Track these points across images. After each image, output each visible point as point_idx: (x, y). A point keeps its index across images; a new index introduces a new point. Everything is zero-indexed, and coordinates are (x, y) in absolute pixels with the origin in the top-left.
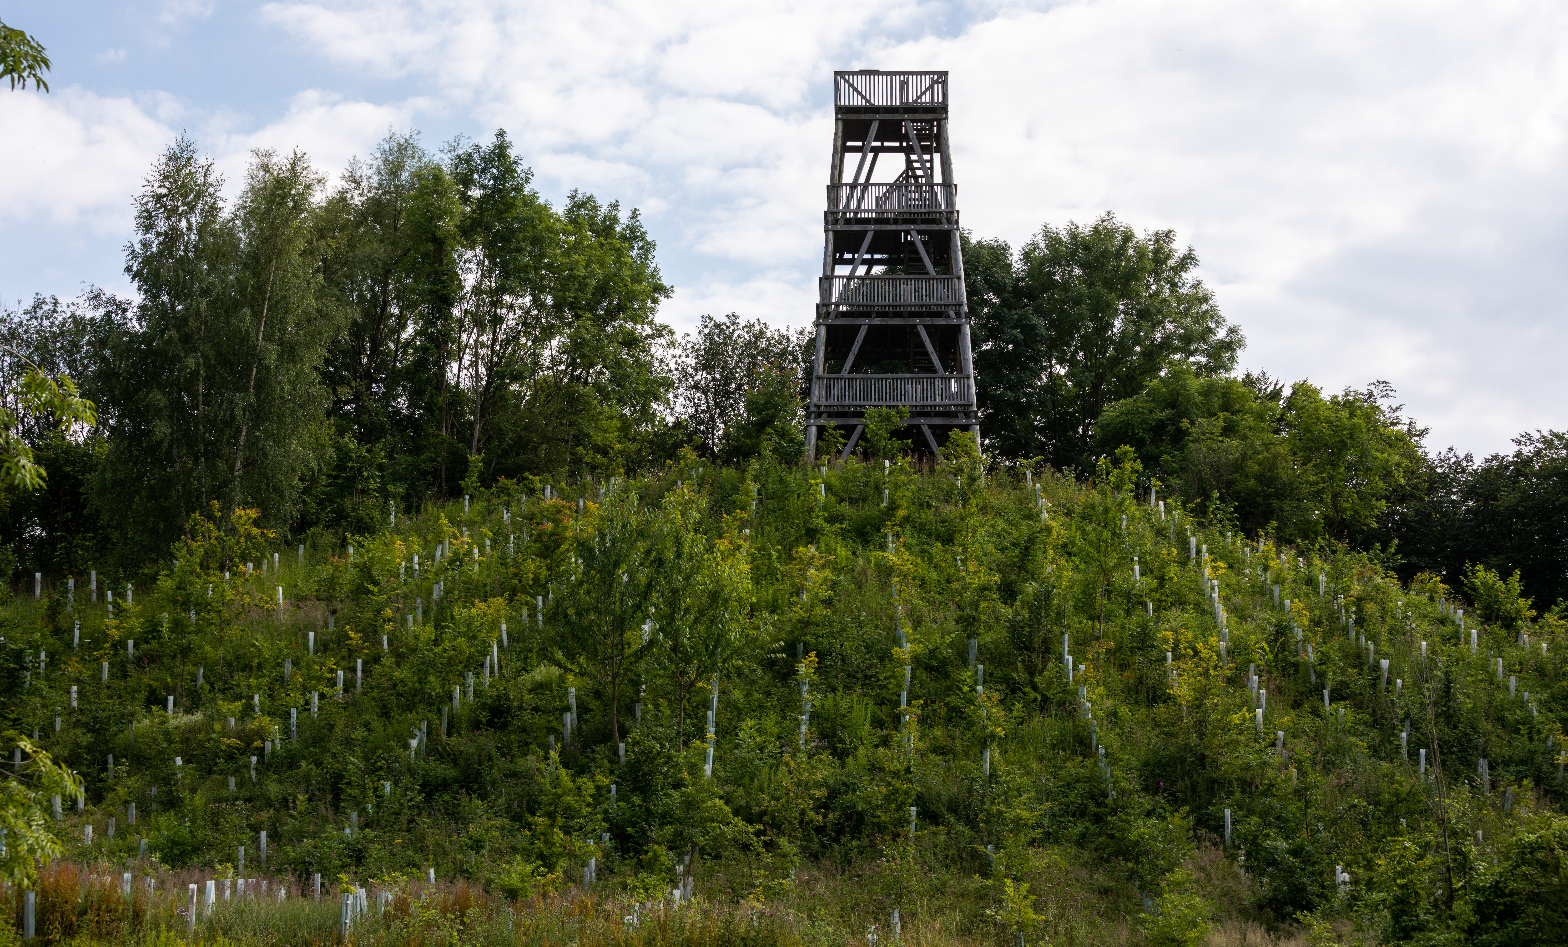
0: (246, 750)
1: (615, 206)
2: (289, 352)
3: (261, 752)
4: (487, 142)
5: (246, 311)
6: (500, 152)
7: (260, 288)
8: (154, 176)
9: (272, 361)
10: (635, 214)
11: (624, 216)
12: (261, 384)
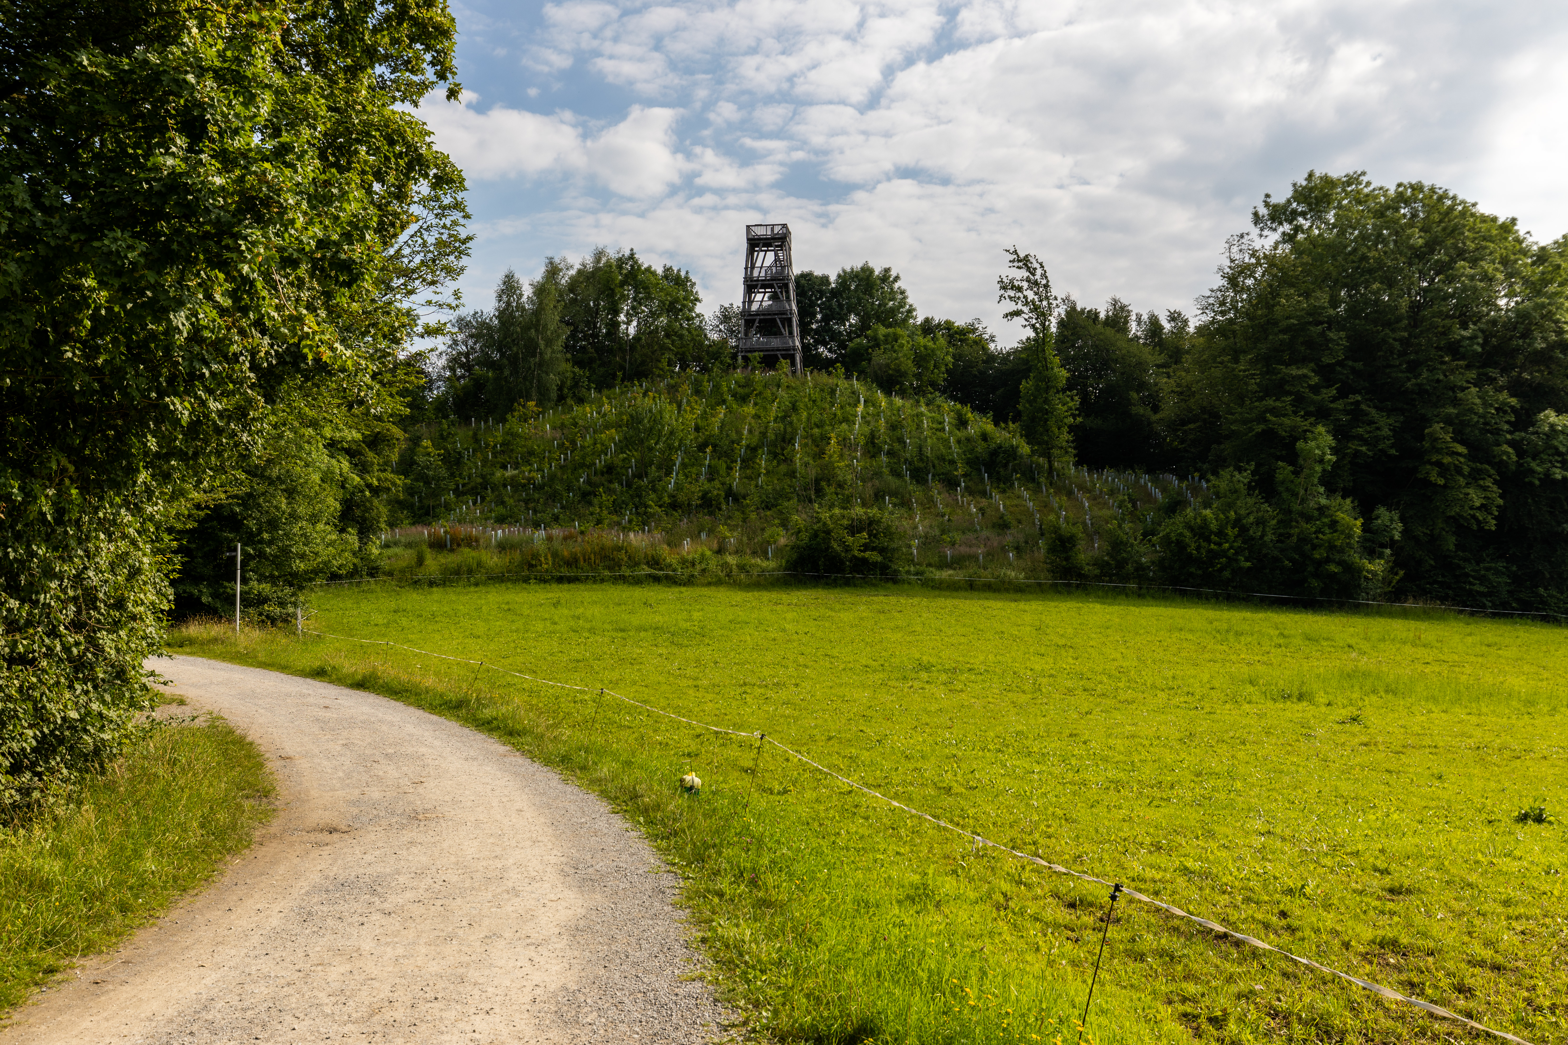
0: (529, 483)
1: (679, 271)
2: (549, 342)
3: (534, 484)
4: (627, 253)
5: (533, 331)
6: (632, 256)
7: (538, 321)
8: (500, 283)
9: (542, 347)
10: (687, 273)
11: (683, 274)
12: (541, 354)
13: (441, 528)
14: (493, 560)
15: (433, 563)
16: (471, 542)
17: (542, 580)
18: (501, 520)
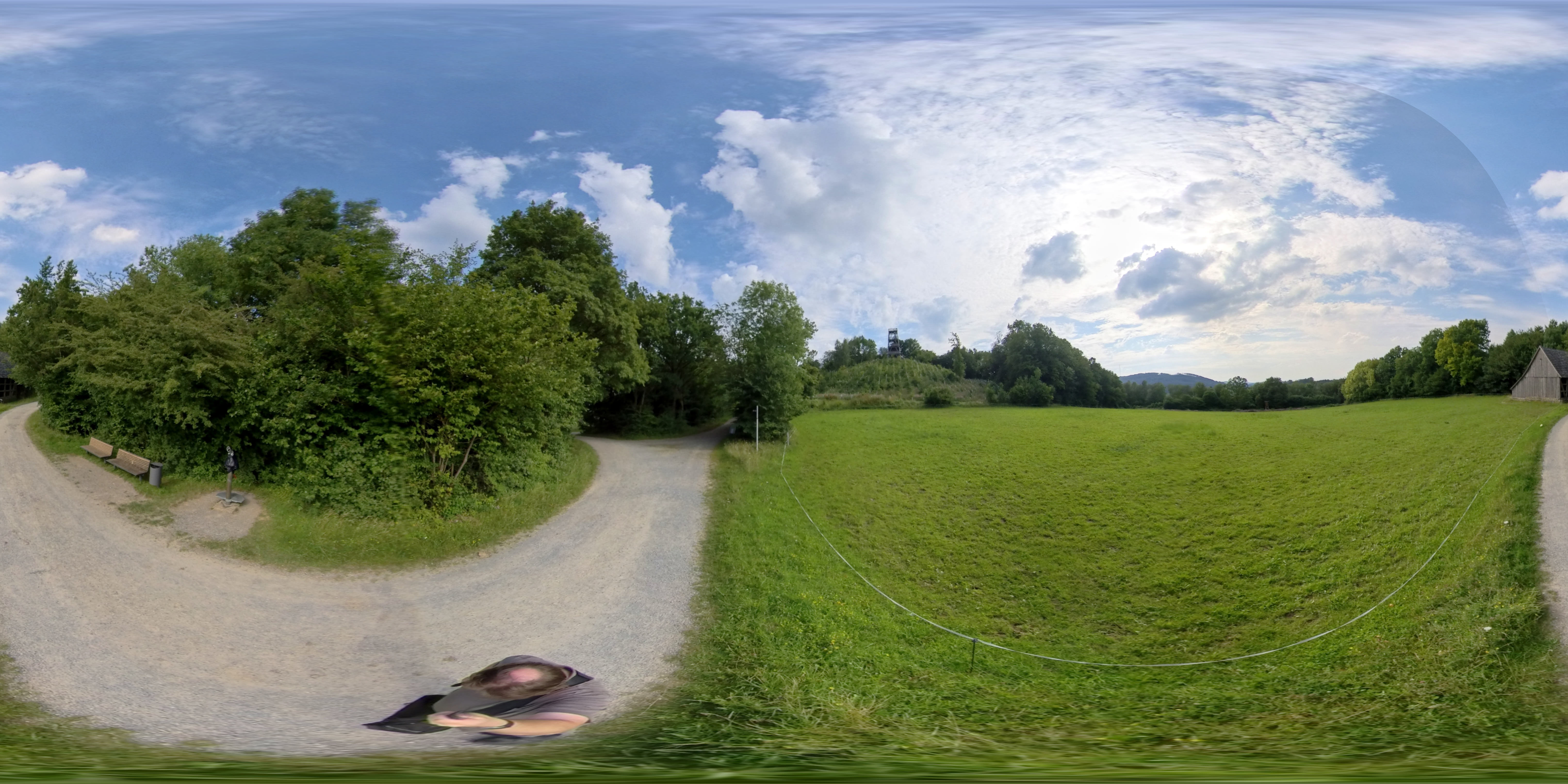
1: (872, 339)
2: (848, 354)
4: (859, 337)
5: (843, 352)
9: (846, 356)
10: (874, 340)
13: (827, 394)
14: (844, 403)
15: (828, 404)
16: (835, 398)
17: (859, 408)
18: (840, 392)
